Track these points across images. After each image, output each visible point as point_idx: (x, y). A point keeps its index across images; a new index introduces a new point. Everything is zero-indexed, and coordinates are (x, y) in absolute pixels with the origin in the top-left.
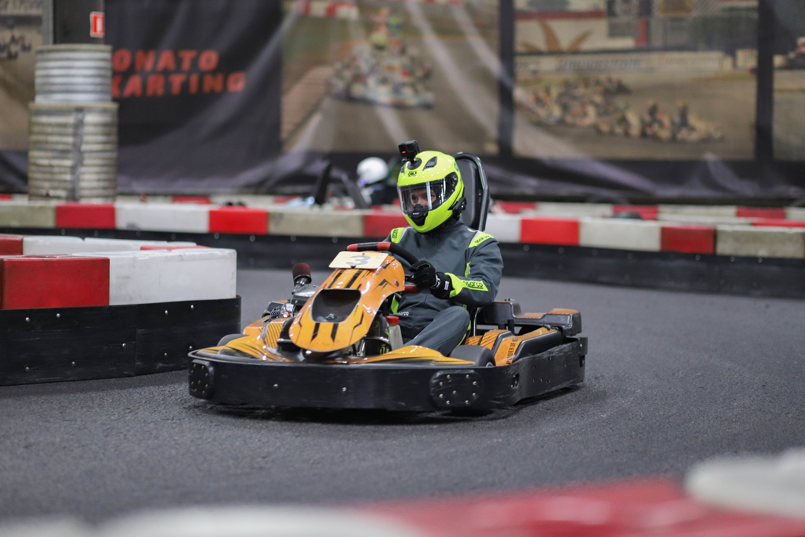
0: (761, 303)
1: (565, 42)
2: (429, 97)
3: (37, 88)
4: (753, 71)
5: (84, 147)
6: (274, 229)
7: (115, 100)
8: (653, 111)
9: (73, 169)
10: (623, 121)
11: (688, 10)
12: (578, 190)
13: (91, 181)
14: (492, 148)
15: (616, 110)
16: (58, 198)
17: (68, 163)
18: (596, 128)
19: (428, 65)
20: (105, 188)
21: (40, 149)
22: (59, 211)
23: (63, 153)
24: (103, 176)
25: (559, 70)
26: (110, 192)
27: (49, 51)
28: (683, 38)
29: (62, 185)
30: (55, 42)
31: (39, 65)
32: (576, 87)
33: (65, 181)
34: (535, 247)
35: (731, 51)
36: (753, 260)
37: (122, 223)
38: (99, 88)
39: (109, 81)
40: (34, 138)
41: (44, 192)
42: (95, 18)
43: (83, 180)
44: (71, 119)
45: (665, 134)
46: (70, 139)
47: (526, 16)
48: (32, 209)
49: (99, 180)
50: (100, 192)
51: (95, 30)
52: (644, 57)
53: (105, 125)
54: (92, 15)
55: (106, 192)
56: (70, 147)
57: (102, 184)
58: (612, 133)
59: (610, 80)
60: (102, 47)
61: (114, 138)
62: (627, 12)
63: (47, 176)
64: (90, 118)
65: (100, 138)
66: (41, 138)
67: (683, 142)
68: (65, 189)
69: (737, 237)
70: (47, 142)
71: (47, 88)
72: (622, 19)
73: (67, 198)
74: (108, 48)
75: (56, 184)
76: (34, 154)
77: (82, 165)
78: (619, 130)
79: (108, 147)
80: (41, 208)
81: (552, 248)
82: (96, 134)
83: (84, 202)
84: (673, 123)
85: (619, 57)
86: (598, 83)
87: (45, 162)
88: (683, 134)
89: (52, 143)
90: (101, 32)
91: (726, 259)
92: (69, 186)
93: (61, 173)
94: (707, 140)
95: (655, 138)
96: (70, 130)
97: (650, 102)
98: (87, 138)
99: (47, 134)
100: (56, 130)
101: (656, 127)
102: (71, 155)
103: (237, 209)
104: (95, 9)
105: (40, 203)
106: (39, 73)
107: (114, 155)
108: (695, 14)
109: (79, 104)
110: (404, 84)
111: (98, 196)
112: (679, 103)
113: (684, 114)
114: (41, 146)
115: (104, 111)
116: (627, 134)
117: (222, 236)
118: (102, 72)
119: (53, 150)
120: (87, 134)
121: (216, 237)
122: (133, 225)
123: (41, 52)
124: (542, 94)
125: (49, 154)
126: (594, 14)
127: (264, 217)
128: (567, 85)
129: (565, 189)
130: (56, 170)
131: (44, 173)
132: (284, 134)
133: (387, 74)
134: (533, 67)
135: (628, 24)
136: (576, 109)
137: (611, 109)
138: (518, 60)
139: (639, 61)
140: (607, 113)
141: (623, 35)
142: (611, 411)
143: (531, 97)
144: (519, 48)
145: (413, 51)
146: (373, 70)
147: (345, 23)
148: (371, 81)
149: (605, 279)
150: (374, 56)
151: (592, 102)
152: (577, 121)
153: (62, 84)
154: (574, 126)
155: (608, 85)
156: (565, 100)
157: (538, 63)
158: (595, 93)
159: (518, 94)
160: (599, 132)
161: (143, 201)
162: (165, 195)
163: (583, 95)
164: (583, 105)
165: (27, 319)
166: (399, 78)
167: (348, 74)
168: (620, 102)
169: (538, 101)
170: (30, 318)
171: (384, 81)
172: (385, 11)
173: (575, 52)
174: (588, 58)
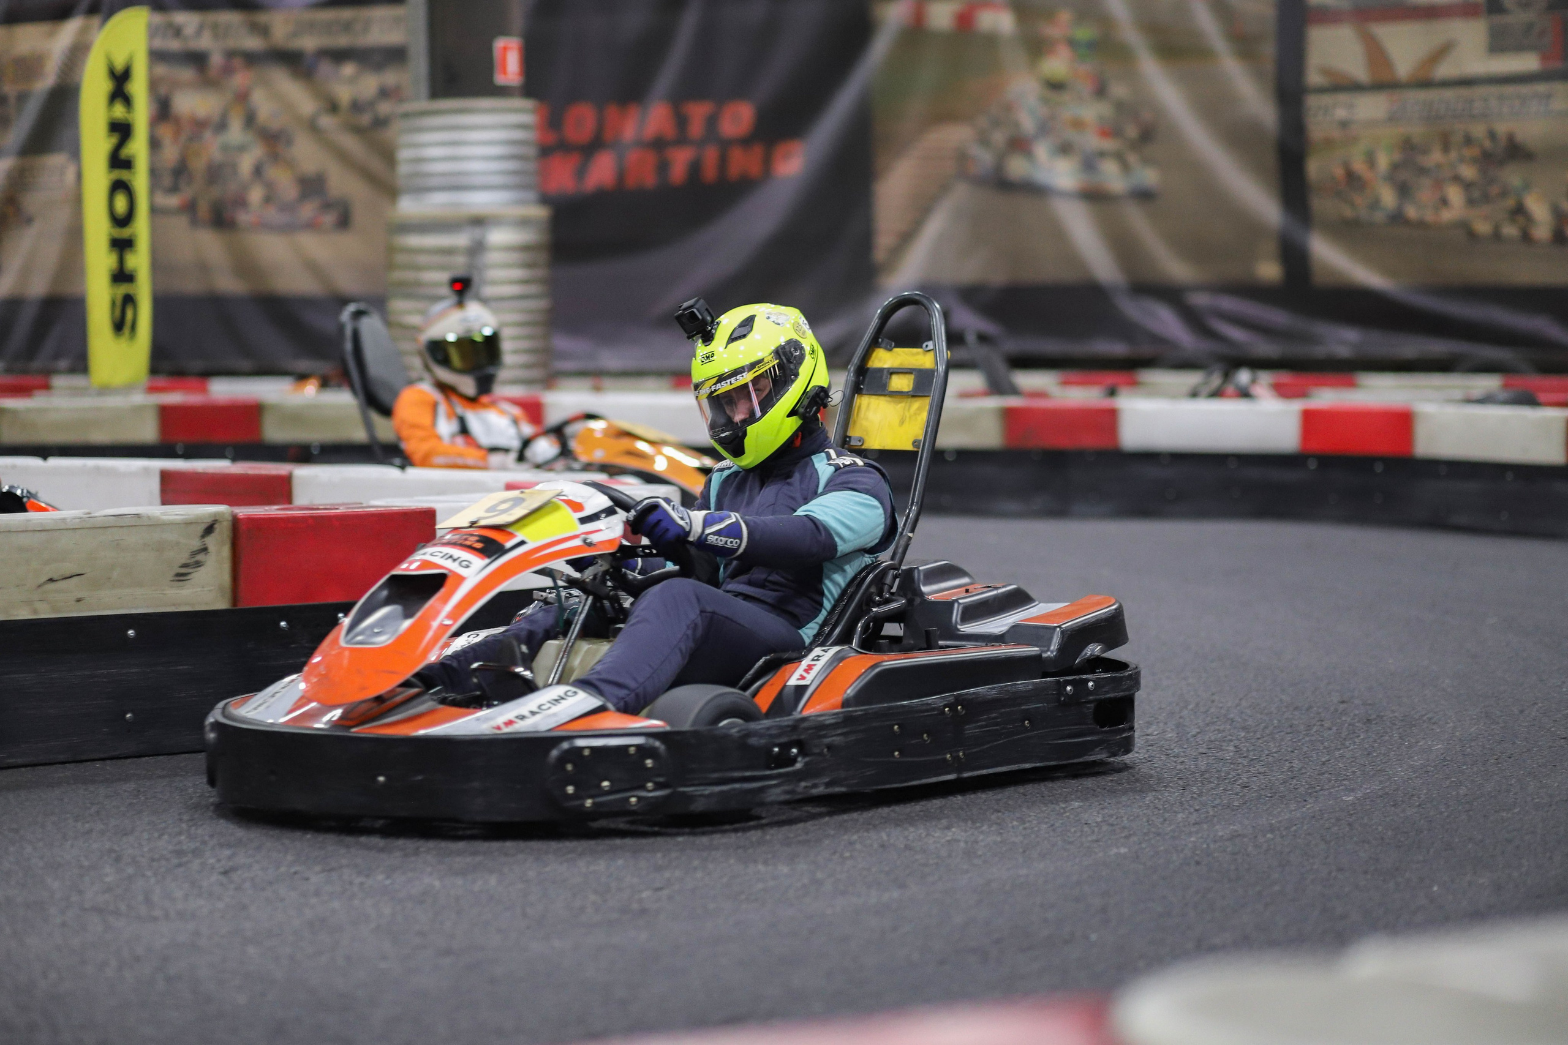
1: (1404, 65)
2: (1149, 177)
3: (401, 182)
5: (488, 291)
7: (545, 200)
10: (1519, 211)
12: (1438, 347)
14: (1269, 270)
15: (1504, 193)
18: (1465, 228)
19: (1146, 115)
20: (527, 366)
21: (409, 296)
24: (525, 344)
25: (1392, 119)
26: (540, 373)
27: (422, 114)
30: (433, 95)
31: (403, 139)
32: (1425, 151)
34: (1327, 461)
38: (513, 180)
39: (531, 166)
40: (398, 275)
42: (505, 49)
44: (461, 240)
47: (1327, 16)
49: (515, 352)
51: (504, 72)
52: (1558, 88)
53: (525, 248)
54: (499, 43)
55: (529, 373)
57: (521, 358)
58: (1497, 236)
59: (1492, 135)
60: (518, 103)
61: (540, 273)
62: (1526, 6)
64: (498, 236)
65: (518, 273)
66: (409, 275)
70: (418, 284)
71: (419, 182)
72: (1517, 18)
74: (528, 104)
76: (397, 305)
78: (1510, 231)
79: (533, 289)
81: (1360, 464)
82: (510, 266)
85: (1510, 90)
86: (1468, 141)
89: (429, 284)
90: (516, 75)
96: (461, 260)
98: (492, 274)
99: (418, 268)
100: (436, 260)
104: (504, 32)
106: (404, 154)
107: (542, 304)
109: (476, 211)
110: (1102, 154)
111: (515, 382)
114: (409, 290)
115: (523, 223)
116: (1526, 237)
118: (519, 150)
119: (429, 298)
120: (493, 266)
123: (406, 115)
124: (1359, 166)
126: (1463, 9)
128: (1409, 147)
129: (1411, 347)
132: (880, 254)
133: (1071, 135)
134: (1341, 113)
135: (1530, 27)
136: (1425, 193)
137: (1494, 190)
138: (1312, 102)
139: (1549, 96)
140: (1486, 198)
141: (1519, 48)
142: (1366, 789)
143: (1339, 172)
144: (1314, 78)
145: (1119, 90)
146: (1045, 128)
147: (991, 40)
148: (1042, 151)
149: (1462, 520)
150: (1045, 101)
151: (1457, 179)
152: (1429, 216)
153: (443, 175)
154: (1421, 224)
155: (1488, 144)
156: (1404, 175)
157: (1351, 106)
158: (1462, 160)
159: (1314, 168)
160: (1472, 235)
161: (597, 389)
162: (659, 374)
163: (1439, 166)
164: (1439, 184)
165: (283, 624)
166: (1093, 141)
167: (999, 137)
168: (1513, 176)
169: (1352, 179)
170: (288, 623)
171: (1065, 149)
172: (1065, 16)
173: (1425, 83)
174: (1449, 94)
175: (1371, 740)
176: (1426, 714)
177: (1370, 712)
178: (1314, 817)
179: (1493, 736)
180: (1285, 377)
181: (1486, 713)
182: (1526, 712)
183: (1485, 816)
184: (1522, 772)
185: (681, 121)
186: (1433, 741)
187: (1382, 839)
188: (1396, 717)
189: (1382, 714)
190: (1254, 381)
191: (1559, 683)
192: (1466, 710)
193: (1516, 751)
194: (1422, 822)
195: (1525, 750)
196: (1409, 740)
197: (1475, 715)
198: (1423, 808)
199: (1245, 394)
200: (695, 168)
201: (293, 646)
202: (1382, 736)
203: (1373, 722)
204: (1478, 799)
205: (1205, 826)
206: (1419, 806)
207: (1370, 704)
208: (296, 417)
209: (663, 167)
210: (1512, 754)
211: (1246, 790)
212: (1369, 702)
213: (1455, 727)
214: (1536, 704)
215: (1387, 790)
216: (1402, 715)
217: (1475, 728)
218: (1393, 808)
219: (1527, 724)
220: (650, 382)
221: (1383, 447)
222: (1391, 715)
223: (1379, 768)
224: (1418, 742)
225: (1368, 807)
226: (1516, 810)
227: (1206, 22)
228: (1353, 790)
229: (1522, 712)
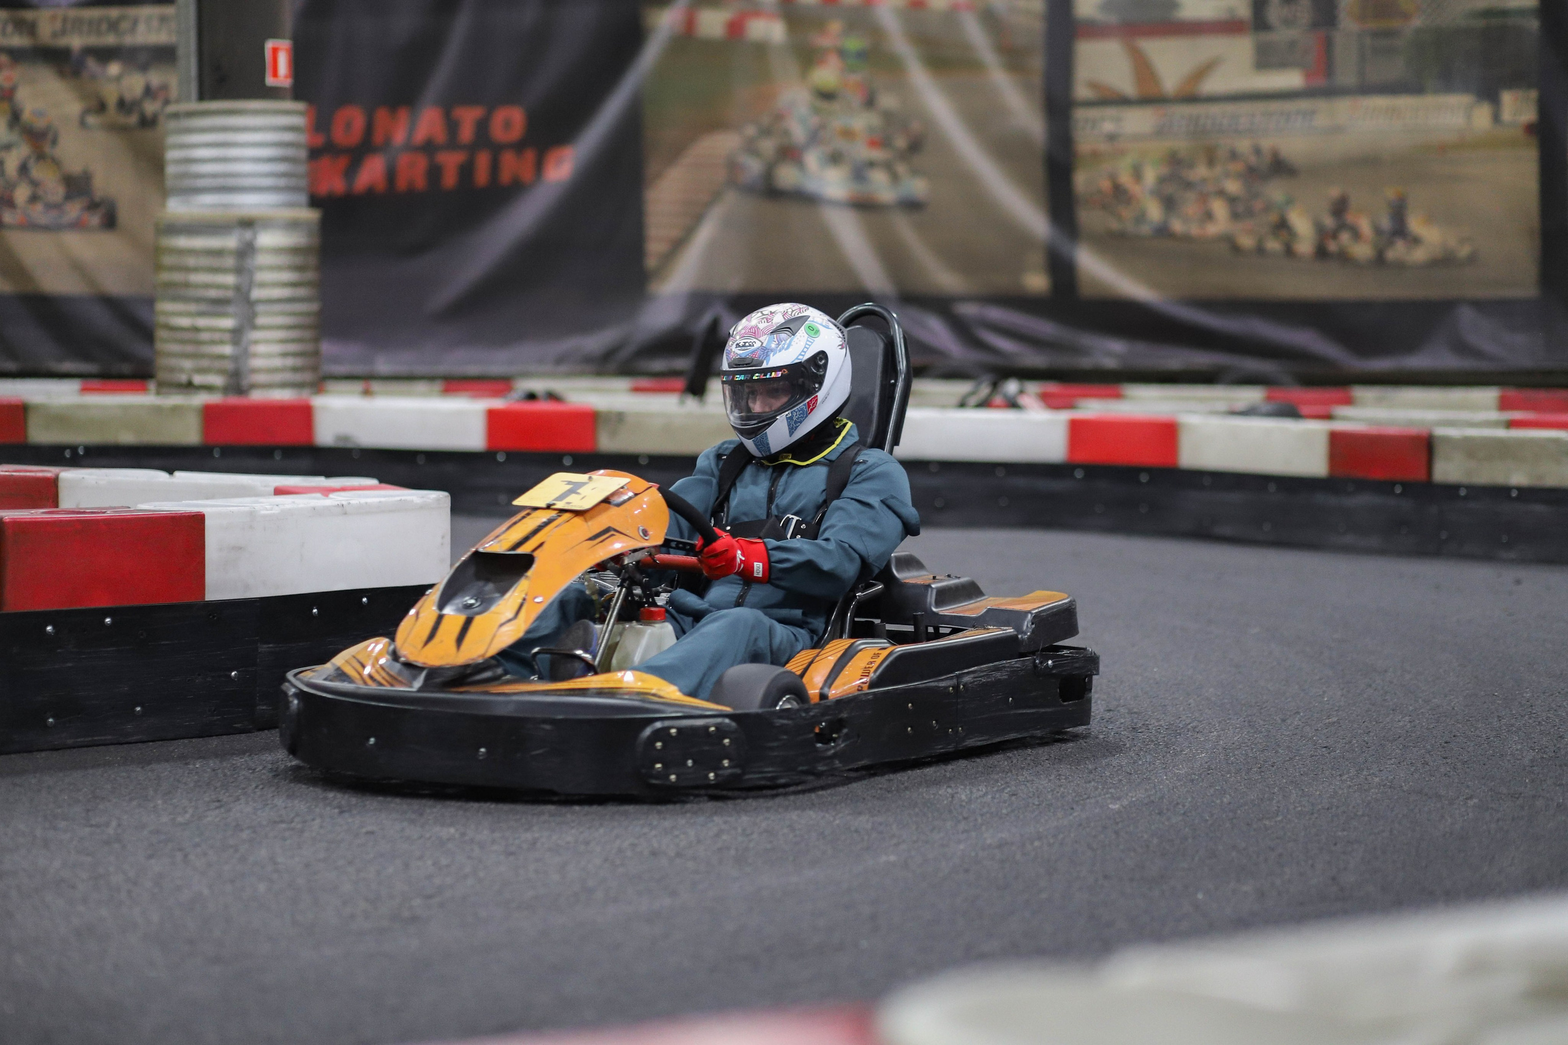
0: (1510, 574)
1: (1170, 80)
2: (917, 187)
3: (169, 183)
4: (1530, 129)
5: (256, 294)
6: (606, 443)
7: (315, 202)
8: (1340, 208)
9: (236, 335)
10: (1282, 226)
11: (1406, 16)
12: (1202, 359)
13: (269, 356)
14: (1037, 282)
15: (1268, 208)
16: (209, 388)
17: (228, 323)
18: (1230, 242)
19: (916, 126)
20: (295, 369)
21: (175, 299)
22: (210, 414)
23: (218, 305)
24: (292, 347)
25: (1160, 132)
26: (307, 376)
27: (190, 114)
28: (1396, 69)
29: (217, 364)
30: (202, 97)
31: (172, 140)
32: (1191, 166)
33: (222, 357)
34: (1093, 471)
35: (1489, 94)
36: (1499, 492)
37: (325, 434)
38: (282, 182)
39: (302, 169)
40: (165, 276)
41: (183, 378)
42: (275, 51)
43: (255, 355)
44: (230, 242)
45: (1362, 251)
46: (230, 279)
47: (1097, 30)
48: (158, 410)
49: (285, 355)
50: (289, 376)
51: (275, 74)
52: (1321, 104)
53: (295, 251)
54: (269, 45)
55: (298, 377)
56: (230, 294)
57: (290, 362)
58: (1260, 250)
59: (1257, 151)
60: (289, 105)
61: (310, 275)
62: (1288, 22)
63: (189, 349)
64: (267, 239)
65: (287, 276)
66: (177, 277)
67: (1400, 266)
68: (221, 372)
69: (1471, 448)
70: (187, 285)
71: (188, 183)
72: (1282, 35)
73: (226, 390)
74: (300, 106)
75: (205, 363)
76: (165, 306)
77: (254, 327)
78: (1273, 245)
79: (302, 292)
80: (175, 409)
81: (1127, 474)
82: (279, 268)
83: (257, 396)
84: (1378, 231)
85: (1275, 106)
86: (1234, 155)
87: (184, 322)
88: (1398, 251)
89: (197, 286)
90: (286, 77)
91: (1451, 490)
92: (229, 365)
93: (213, 342)
94: (1444, 261)
95: (1344, 258)
96: (230, 262)
97: (1334, 192)
98: (261, 276)
99: (188, 270)
100: (204, 261)
101: (1345, 237)
102: (231, 309)
103: (543, 406)
104: (275, 35)
105: (175, 400)
106: (171, 155)
107: (314, 307)
108: (1417, 22)
109: (246, 212)
110: (871, 164)
111: (284, 385)
112: (1390, 193)
113: (1399, 213)
114: (178, 292)
115: (294, 225)
116: (1289, 251)
117: (513, 457)
118: (290, 152)
119: (198, 300)
120: (261, 268)
121: (501, 458)
122: (346, 438)
123: (176, 116)
124: (1125, 179)
125: (192, 307)
126: (1228, 27)
127: (590, 419)
128: (1175, 162)
129: (1176, 359)
130: (205, 336)
131: (182, 342)
132: (651, 262)
133: (840, 144)
134: (1108, 127)
135: (1292, 44)
136: (1190, 206)
137: (1258, 205)
138: (1081, 115)
139: (1313, 112)
140: (1250, 213)
141: (1283, 65)
142: (1132, 797)
143: (1105, 185)
144: (1082, 91)
145: (888, 101)
146: (814, 137)
147: (761, 49)
148: (812, 159)
149: (1227, 530)
150: (816, 111)
151: (1221, 193)
152: (1194, 230)
153: (214, 176)
154: (1186, 238)
155: (1253, 160)
156: (1170, 189)
157: (1118, 120)
158: (1227, 175)
159: (1081, 180)
160: (1236, 249)
161: (367, 393)
162: (431, 378)
163: (1204, 180)
164: (1204, 198)
165: (49, 628)
166: (863, 152)
167: (768, 146)
168: (1276, 191)
169: (1119, 193)
170: (54, 628)
171: (835, 159)
172: (835, 26)
173: (1191, 98)
174: (1215, 109)
175: (1136, 749)
176: (1190, 724)
177: (1135, 721)
178: (1080, 825)
179: (1256, 744)
180: (1052, 387)
181: (1249, 722)
182: (1289, 722)
183: (1248, 824)
184: (1285, 781)
185: (452, 126)
186: (1197, 750)
187: (1148, 846)
188: (1161, 726)
189: (1148, 723)
190: (1021, 392)
191: (1321, 693)
192: (1230, 719)
193: (1279, 759)
194: (1187, 829)
195: (1288, 759)
196: (1174, 749)
197: (1237, 724)
198: (1188, 816)
199: (1012, 404)
200: (466, 171)
201: (59, 651)
202: (1147, 745)
203: (1140, 731)
204: (1241, 806)
205: (973, 834)
206: (1184, 814)
207: (1135, 713)
208: (61, 418)
209: (435, 173)
210: (1274, 763)
211: (1013, 798)
212: (1135, 710)
213: (1219, 736)
214: (1298, 713)
215: (1152, 798)
216: (1167, 724)
217: (1238, 737)
218: (1159, 816)
219: (1287, 733)
220: (421, 386)
221: (1146, 456)
222: (1156, 724)
223: (1145, 776)
224: (1181, 751)
225: (1134, 815)
226: (1279, 818)
227: (975, 34)
228: (1119, 799)
229: (1283, 720)
